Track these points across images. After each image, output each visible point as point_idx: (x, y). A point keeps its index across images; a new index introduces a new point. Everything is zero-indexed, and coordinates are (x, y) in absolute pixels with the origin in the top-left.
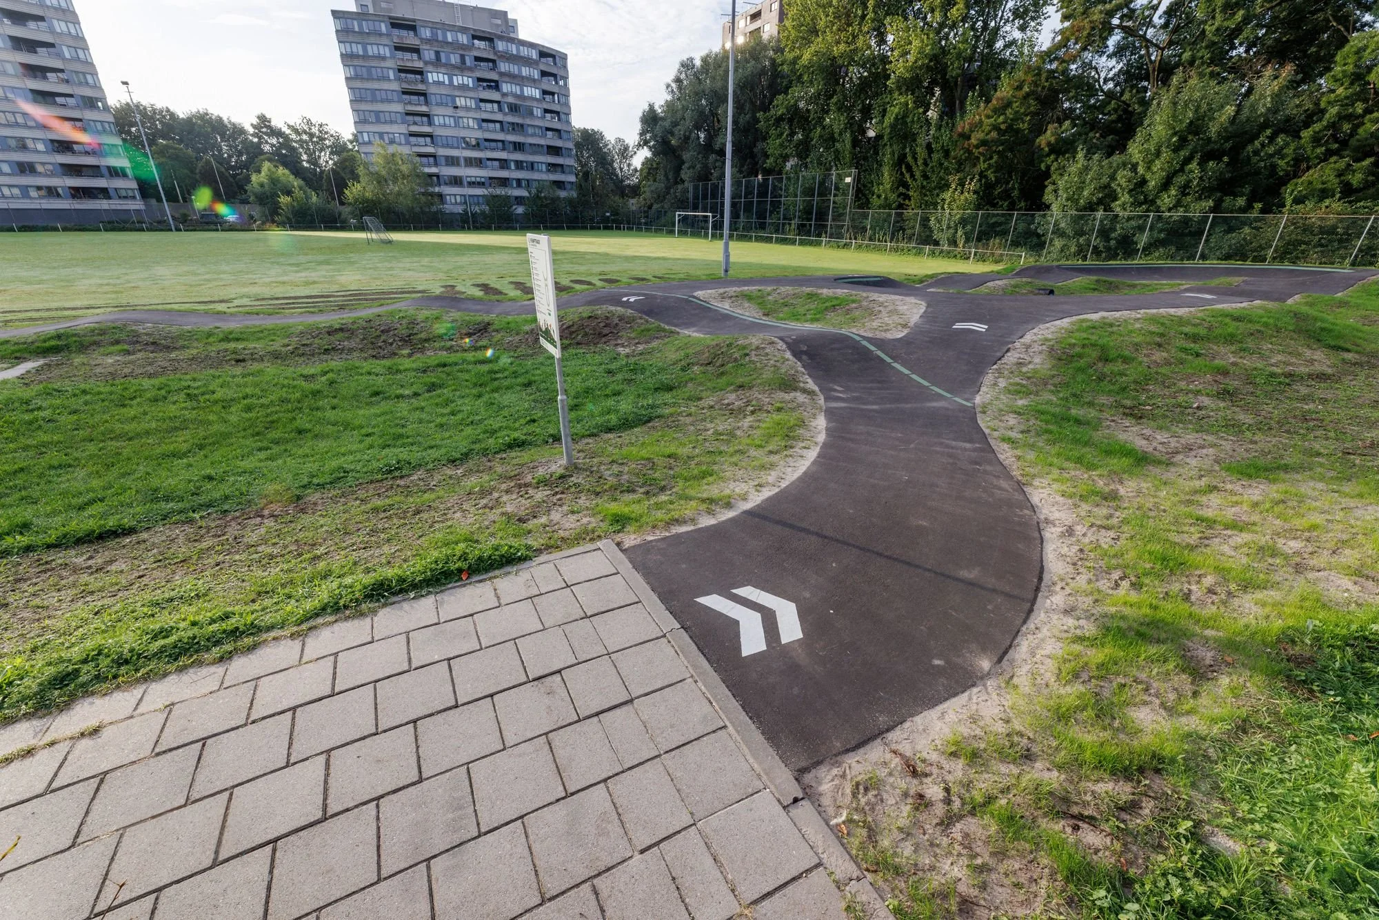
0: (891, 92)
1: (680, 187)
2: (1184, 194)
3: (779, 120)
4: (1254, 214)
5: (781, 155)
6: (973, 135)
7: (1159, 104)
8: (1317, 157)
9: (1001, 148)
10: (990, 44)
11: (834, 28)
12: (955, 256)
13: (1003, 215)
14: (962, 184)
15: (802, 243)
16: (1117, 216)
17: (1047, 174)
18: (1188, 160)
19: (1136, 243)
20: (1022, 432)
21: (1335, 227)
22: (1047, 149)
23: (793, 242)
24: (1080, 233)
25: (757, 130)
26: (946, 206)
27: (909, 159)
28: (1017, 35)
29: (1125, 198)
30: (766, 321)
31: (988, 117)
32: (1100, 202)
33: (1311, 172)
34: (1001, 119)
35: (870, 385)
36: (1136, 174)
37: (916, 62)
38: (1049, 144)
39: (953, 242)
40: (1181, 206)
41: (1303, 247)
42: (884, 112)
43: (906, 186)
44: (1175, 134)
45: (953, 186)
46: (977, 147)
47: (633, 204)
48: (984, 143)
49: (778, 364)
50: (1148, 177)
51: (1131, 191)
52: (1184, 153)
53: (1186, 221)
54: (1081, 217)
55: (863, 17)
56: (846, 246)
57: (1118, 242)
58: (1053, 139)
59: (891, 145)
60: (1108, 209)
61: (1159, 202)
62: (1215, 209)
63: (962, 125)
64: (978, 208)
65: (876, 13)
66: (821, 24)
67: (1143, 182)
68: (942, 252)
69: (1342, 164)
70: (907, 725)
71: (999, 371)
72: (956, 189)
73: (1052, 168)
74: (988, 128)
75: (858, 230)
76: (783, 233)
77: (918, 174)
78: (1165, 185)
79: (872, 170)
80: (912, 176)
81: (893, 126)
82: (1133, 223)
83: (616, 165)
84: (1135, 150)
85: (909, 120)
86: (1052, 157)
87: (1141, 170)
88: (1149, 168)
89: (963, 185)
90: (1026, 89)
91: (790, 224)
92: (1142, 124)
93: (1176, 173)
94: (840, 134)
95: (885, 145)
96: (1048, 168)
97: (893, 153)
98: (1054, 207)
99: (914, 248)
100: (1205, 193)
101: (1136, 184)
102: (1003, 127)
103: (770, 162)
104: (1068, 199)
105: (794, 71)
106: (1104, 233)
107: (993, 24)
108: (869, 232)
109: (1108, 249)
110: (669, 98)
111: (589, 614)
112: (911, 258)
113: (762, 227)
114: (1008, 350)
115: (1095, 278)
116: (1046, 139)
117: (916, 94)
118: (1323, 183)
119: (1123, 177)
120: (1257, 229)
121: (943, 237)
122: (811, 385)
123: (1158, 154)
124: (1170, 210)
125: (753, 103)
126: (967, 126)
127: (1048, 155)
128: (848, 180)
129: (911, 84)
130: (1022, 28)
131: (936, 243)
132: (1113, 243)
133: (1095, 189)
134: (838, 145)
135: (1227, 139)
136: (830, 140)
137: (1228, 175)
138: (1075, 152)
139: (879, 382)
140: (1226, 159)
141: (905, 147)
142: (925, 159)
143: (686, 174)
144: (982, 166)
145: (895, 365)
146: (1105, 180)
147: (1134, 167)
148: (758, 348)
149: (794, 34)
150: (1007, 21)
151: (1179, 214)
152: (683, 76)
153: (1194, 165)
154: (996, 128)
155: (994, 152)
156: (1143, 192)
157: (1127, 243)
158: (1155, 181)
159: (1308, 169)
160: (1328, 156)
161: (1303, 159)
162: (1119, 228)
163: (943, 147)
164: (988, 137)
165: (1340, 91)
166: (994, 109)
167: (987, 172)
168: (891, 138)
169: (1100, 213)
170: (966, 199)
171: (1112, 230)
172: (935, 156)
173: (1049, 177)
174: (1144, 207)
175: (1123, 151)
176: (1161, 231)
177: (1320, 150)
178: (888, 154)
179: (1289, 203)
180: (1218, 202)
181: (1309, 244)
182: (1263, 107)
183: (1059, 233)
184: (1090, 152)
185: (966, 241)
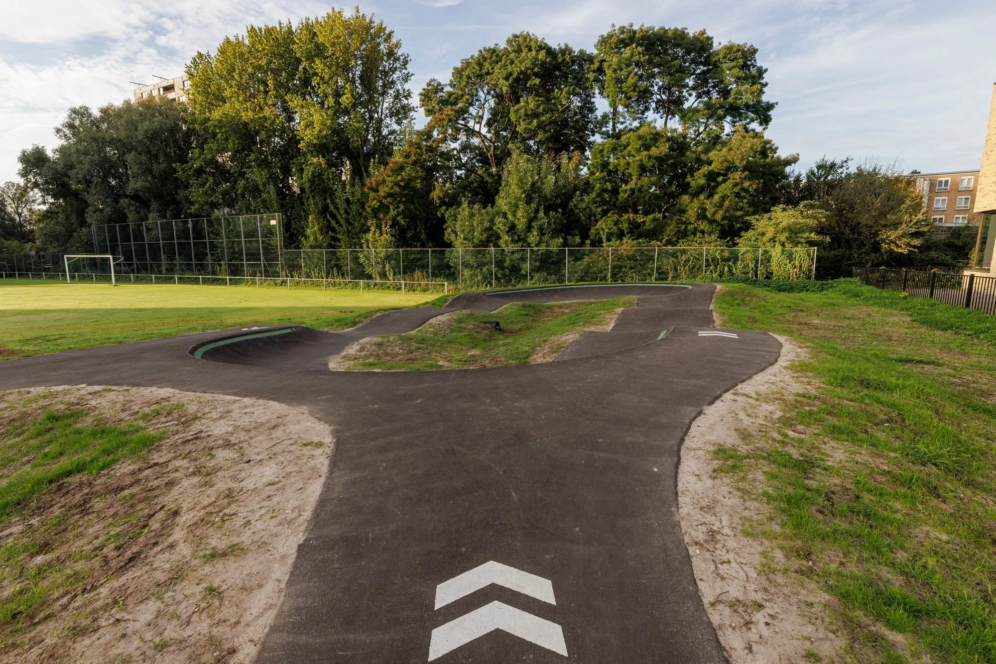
0: (304, 154)
1: (84, 230)
2: (543, 234)
3: (199, 172)
4: (588, 248)
5: (207, 203)
6: (379, 188)
7: (508, 171)
8: (599, 213)
9: (404, 199)
10: (378, 130)
11: (241, 99)
12: (389, 287)
13: (418, 253)
14: (379, 227)
15: (233, 282)
16: (503, 250)
17: (443, 221)
18: (537, 211)
19: (522, 270)
21: (633, 256)
22: (438, 202)
23: (223, 282)
24: (481, 265)
25: (176, 179)
26: (370, 245)
27: (331, 208)
28: (396, 127)
29: (506, 237)
31: (389, 176)
32: (488, 241)
33: (600, 222)
34: (399, 178)
36: (507, 219)
37: (320, 131)
38: (439, 198)
39: (383, 275)
40: (543, 243)
41: (624, 269)
42: (301, 171)
43: (334, 230)
44: (524, 192)
46: (385, 198)
47: (30, 249)
48: (390, 195)
50: (516, 222)
51: (507, 232)
52: (533, 205)
53: (548, 253)
54: (478, 252)
55: (266, 92)
56: (284, 283)
57: (510, 271)
58: (441, 195)
59: (314, 197)
60: (496, 245)
61: (529, 241)
62: (565, 244)
63: (370, 182)
64: (398, 246)
65: (277, 91)
66: (227, 93)
67: (513, 227)
68: (376, 284)
69: (615, 217)
72: (375, 232)
73: (446, 216)
74: (390, 185)
75: (293, 268)
76: (214, 273)
77: (342, 221)
78: (529, 228)
79: (301, 217)
80: (338, 222)
81: (312, 181)
82: (516, 256)
83: (9, 209)
84: (502, 203)
85: (325, 177)
86: (444, 208)
87: (510, 217)
88: (514, 216)
89: (381, 228)
90: (413, 158)
91: (220, 265)
92: (501, 185)
93: (532, 220)
94: (264, 186)
95: (309, 198)
96: (443, 215)
97: (316, 204)
98: (457, 245)
99: (350, 282)
100: (555, 233)
101: (509, 227)
102: (402, 184)
103: (193, 209)
104: (465, 239)
105: (206, 130)
106: (500, 264)
107: (376, 116)
108: (304, 270)
110: (63, 142)
112: (348, 292)
113: (189, 268)
116: (436, 194)
117: (327, 158)
118: (610, 229)
119: (499, 222)
120: (592, 258)
121: (374, 271)
123: (517, 207)
124: (537, 245)
125: (167, 155)
126: (374, 183)
127: (440, 206)
128: (273, 222)
129: (321, 149)
130: (399, 123)
131: (370, 277)
132: (506, 270)
133: (482, 231)
134: (264, 196)
135: (556, 197)
136: (255, 190)
137: (564, 222)
138: (459, 204)
140: (560, 210)
141: (326, 199)
142: (345, 209)
143: (91, 217)
144: (392, 213)
146: (487, 224)
147: (505, 216)
149: (200, 98)
150: (386, 116)
151: (543, 247)
152: (77, 123)
153: (541, 214)
154: (397, 184)
155: (400, 202)
156: (515, 233)
157: (515, 272)
158: (521, 225)
159: (597, 221)
160: (605, 213)
161: (591, 214)
162: (507, 259)
163: (358, 200)
164: (392, 191)
165: (597, 174)
166: (392, 171)
167: (399, 218)
168: (312, 191)
169: (492, 249)
170: (386, 240)
171: (503, 261)
172: (354, 207)
173: (445, 222)
174: (520, 244)
175: (493, 203)
176: (535, 261)
177: (599, 210)
178: (312, 204)
179: (604, 240)
180: (565, 239)
181: (626, 267)
182: (571, 176)
183: (466, 265)
184: (471, 203)
185: (395, 274)
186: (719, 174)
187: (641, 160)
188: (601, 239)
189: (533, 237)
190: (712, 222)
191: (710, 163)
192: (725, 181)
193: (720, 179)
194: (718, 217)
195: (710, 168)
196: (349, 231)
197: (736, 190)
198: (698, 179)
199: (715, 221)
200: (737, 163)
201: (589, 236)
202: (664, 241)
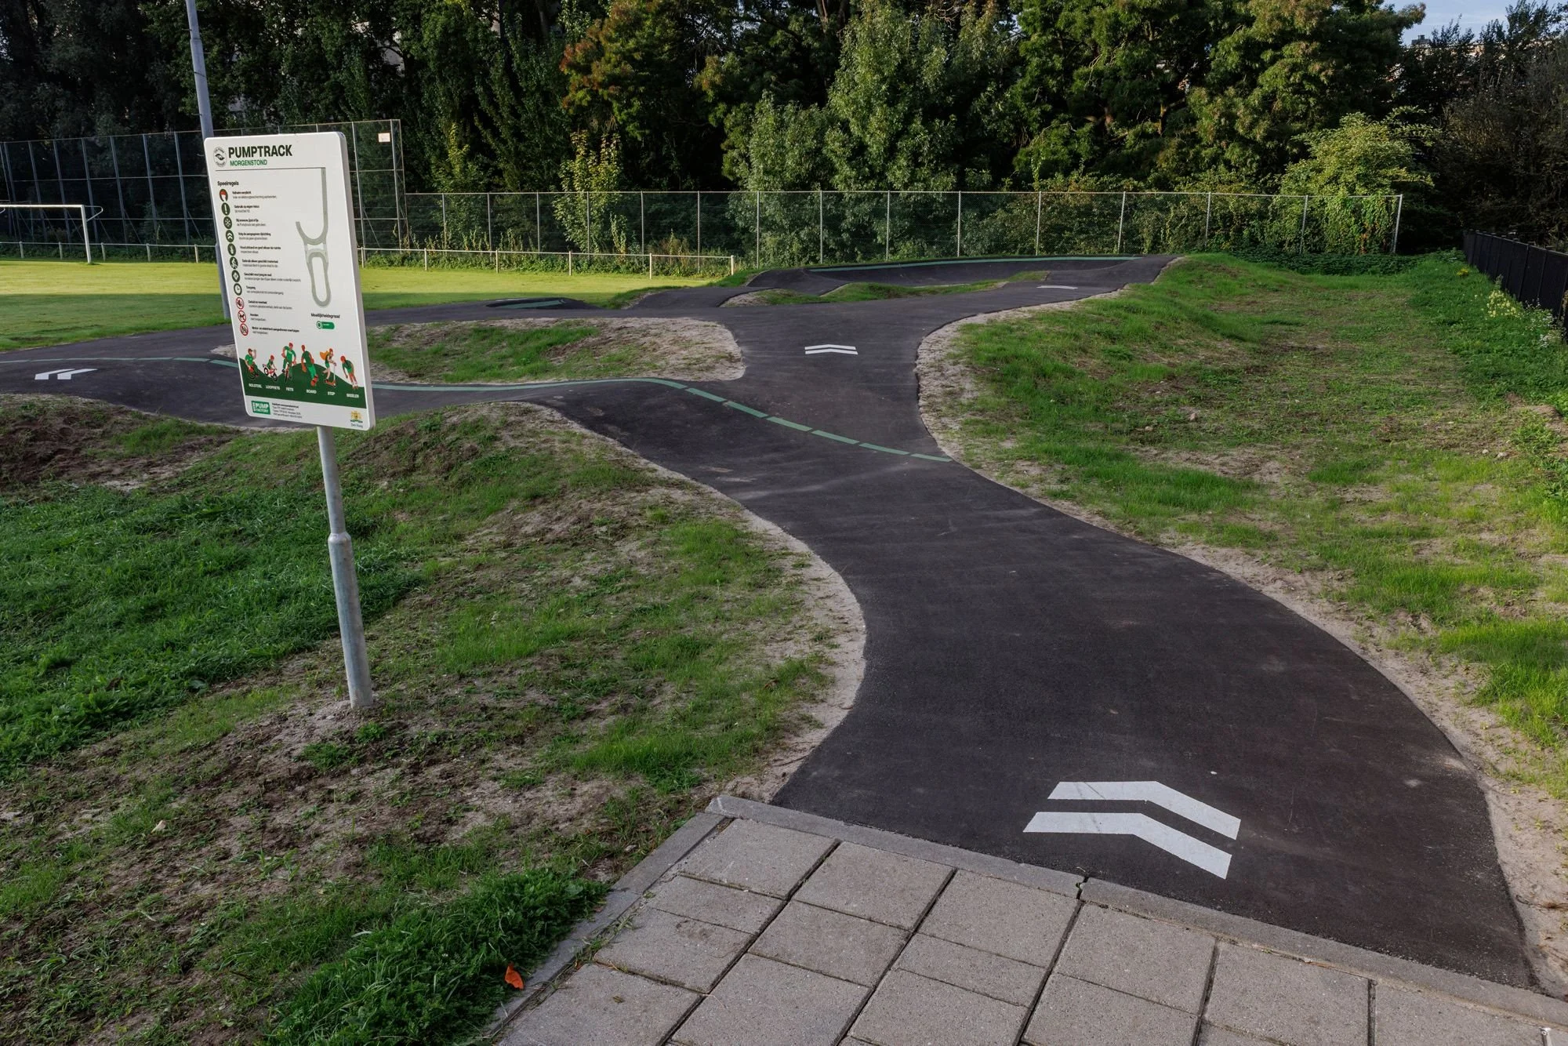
2: (920, 165)
4: (1005, 191)
6: (594, 66)
7: (854, 37)
8: (1035, 120)
9: (642, 89)
12: (617, 268)
13: (665, 199)
14: (594, 145)
16: (841, 196)
17: (720, 133)
18: (908, 119)
19: (875, 235)
20: (1062, 482)
21: (1089, 208)
22: (711, 93)
24: (797, 224)
26: (576, 184)
27: (484, 104)
29: (846, 170)
30: (419, 386)
31: (610, 39)
32: (813, 176)
33: (1036, 139)
34: (631, 44)
35: (766, 457)
36: (850, 135)
38: (713, 85)
39: (608, 245)
40: (918, 181)
41: (1067, 233)
43: (492, 155)
44: (883, 80)
45: (581, 150)
46: (603, 85)
48: (613, 80)
49: (573, 446)
50: (868, 139)
51: (849, 160)
52: (902, 107)
53: (928, 203)
54: (792, 198)
56: (405, 260)
57: (853, 235)
58: (717, 79)
59: (444, 81)
60: (826, 185)
61: (890, 178)
62: (961, 184)
64: (628, 185)
67: (861, 149)
68: (592, 261)
69: (1065, 129)
70: (1507, 870)
71: (932, 407)
72: (587, 155)
73: (728, 124)
74: (614, 58)
75: (426, 230)
77: (505, 133)
78: (891, 152)
80: (496, 133)
81: (442, 45)
82: (866, 206)
84: (839, 101)
86: (722, 107)
87: (855, 129)
88: (864, 127)
89: (598, 149)
92: (838, 65)
93: (899, 135)
94: (338, 54)
95: (431, 80)
96: (720, 121)
97: (449, 94)
98: (751, 184)
99: (541, 257)
100: (941, 163)
101: (853, 150)
102: (637, 56)
104: (767, 172)
106: (833, 223)
108: (447, 234)
109: (842, 245)
111: (909, 924)
112: (543, 275)
114: (918, 378)
115: (865, 284)
116: (706, 78)
118: (1054, 153)
119: (834, 140)
120: (1009, 211)
121: (585, 235)
122: (663, 472)
123: (870, 108)
124: (906, 186)
126: (580, 53)
127: (715, 104)
128: (384, 138)
131: (577, 248)
132: (845, 236)
133: (801, 156)
135: (947, 91)
137: (960, 140)
138: (755, 101)
139: (776, 450)
140: (953, 117)
141: (470, 85)
142: (512, 107)
144: (618, 116)
145: (773, 419)
146: (811, 143)
147: (845, 126)
148: (507, 425)
151: (918, 190)
153: (917, 125)
154: (627, 57)
155: (633, 95)
156: (866, 162)
157: (863, 235)
158: (875, 145)
159: (1031, 136)
160: (1046, 120)
161: (1020, 123)
162: (848, 213)
163: (539, 87)
164: (617, 71)
165: (1034, 38)
166: (619, 29)
167: (630, 128)
168: (440, 68)
169: (819, 193)
170: (609, 173)
171: (841, 217)
172: (529, 103)
173: (725, 137)
174: (873, 183)
175: (823, 101)
176: (903, 216)
177: (1036, 112)
178: (439, 95)
179: (1036, 175)
180: (961, 175)
181: (1071, 230)
182: (977, 50)
183: (768, 224)
184: (780, 102)
185: (629, 242)
186: (1266, 46)
187: (1116, 15)
188: (1030, 172)
189: (898, 173)
190: (1245, 142)
191: (1249, 21)
192: (1273, 61)
193: (1267, 56)
194: (1259, 133)
195: (1251, 31)
196: (518, 153)
197: (1296, 78)
198: (1226, 54)
199: (1253, 141)
200: (1299, 23)
201: (1013, 168)
202: (1150, 179)
